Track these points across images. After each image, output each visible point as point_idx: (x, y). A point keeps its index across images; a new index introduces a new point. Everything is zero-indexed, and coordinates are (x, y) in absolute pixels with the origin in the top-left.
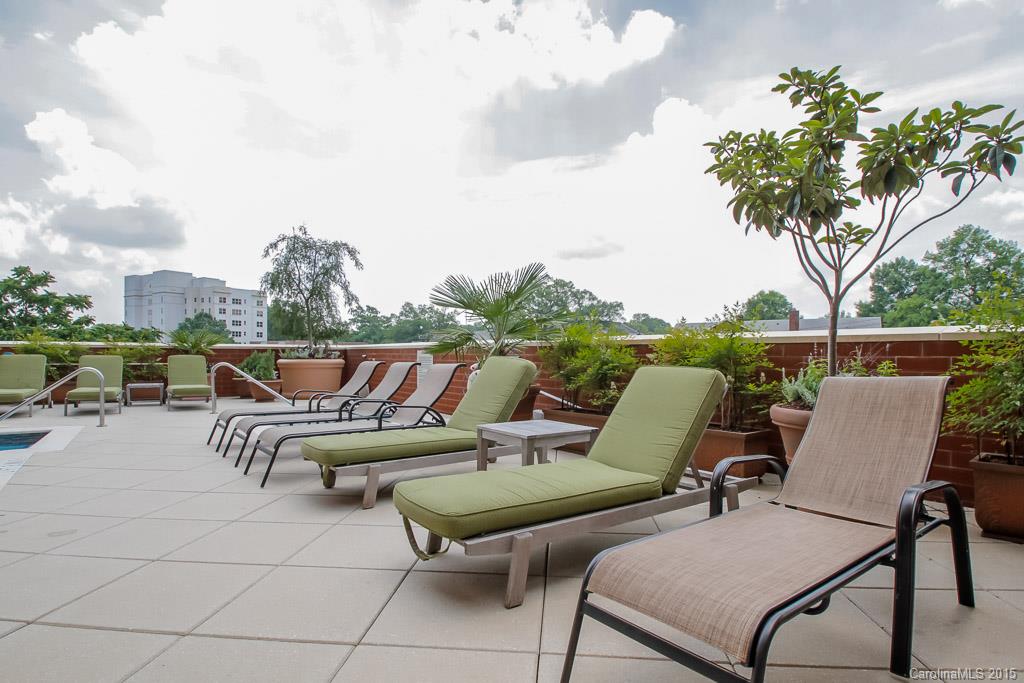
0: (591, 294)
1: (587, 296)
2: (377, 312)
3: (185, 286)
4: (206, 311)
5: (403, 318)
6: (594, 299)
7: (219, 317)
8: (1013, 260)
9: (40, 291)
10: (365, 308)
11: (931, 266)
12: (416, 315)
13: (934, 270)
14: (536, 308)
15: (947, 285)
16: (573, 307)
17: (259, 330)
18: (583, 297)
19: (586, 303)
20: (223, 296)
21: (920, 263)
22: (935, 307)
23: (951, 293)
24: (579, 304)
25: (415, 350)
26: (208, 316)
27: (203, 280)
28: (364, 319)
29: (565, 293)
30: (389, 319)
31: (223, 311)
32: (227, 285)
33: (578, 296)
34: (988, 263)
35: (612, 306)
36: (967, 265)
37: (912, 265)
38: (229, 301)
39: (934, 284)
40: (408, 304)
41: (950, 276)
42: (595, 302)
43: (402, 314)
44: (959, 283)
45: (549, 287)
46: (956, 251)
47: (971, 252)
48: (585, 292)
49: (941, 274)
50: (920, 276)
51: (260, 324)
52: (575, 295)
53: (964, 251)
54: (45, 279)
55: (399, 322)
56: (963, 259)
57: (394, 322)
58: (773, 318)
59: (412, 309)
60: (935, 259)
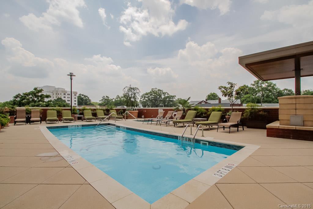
0: (168, 93)
1: (167, 94)
2: (109, 98)
3: (53, 90)
4: (60, 97)
5: (116, 99)
6: (168, 94)
7: (64, 99)
8: (272, 85)
9: (40, 94)
10: (106, 97)
11: (252, 87)
12: (120, 98)
13: (253, 88)
14: (153, 97)
15: (256, 91)
16: (163, 97)
17: (75, 102)
18: (165, 94)
19: (166, 95)
20: (65, 93)
21: (249, 86)
22: (253, 97)
23: (257, 93)
24: (165, 96)
25: (158, 109)
26: (61, 99)
27: (58, 88)
28: (105, 99)
29: (161, 93)
30: (112, 100)
31: (65, 97)
32: (65, 90)
33: (164, 94)
34: (266, 86)
35: (173, 96)
36: (261, 87)
37: (247, 87)
38: (66, 94)
39: (253, 91)
40: (118, 96)
41: (257, 89)
42: (169, 95)
43: (116, 98)
44: (259, 91)
45: (156, 91)
46: (258, 83)
47: (262, 83)
48: (166, 93)
49: (254, 89)
50: (250, 89)
51: (75, 101)
52: (163, 93)
53: (260, 83)
54: (41, 91)
55: (115, 100)
56: (260, 85)
57: (114, 100)
58: (214, 100)
59: (119, 97)
60: (253, 85)
